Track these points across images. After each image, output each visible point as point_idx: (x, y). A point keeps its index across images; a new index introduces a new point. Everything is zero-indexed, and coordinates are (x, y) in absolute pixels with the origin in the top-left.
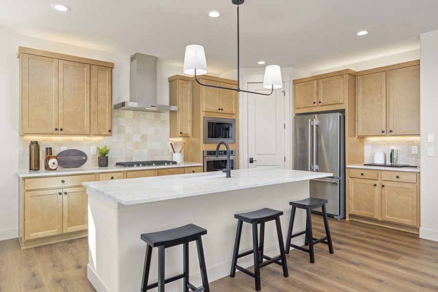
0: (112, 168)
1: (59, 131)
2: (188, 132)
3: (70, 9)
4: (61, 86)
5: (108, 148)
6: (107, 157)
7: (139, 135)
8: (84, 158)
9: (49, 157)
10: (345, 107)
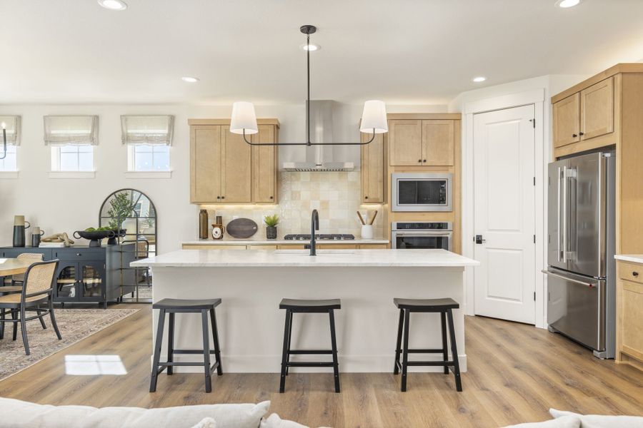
0: (280, 240)
1: (221, 199)
2: (379, 197)
3: (198, 79)
4: (223, 153)
5: (277, 217)
6: (276, 228)
7: (318, 201)
8: (255, 228)
9: (214, 226)
10: (616, 139)
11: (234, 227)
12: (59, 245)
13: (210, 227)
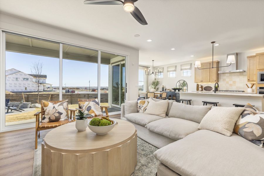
2: (254, 79)
6: (217, 89)
7: (232, 81)
9: (200, 88)
11: (205, 88)
12: (169, 91)
13: (199, 88)
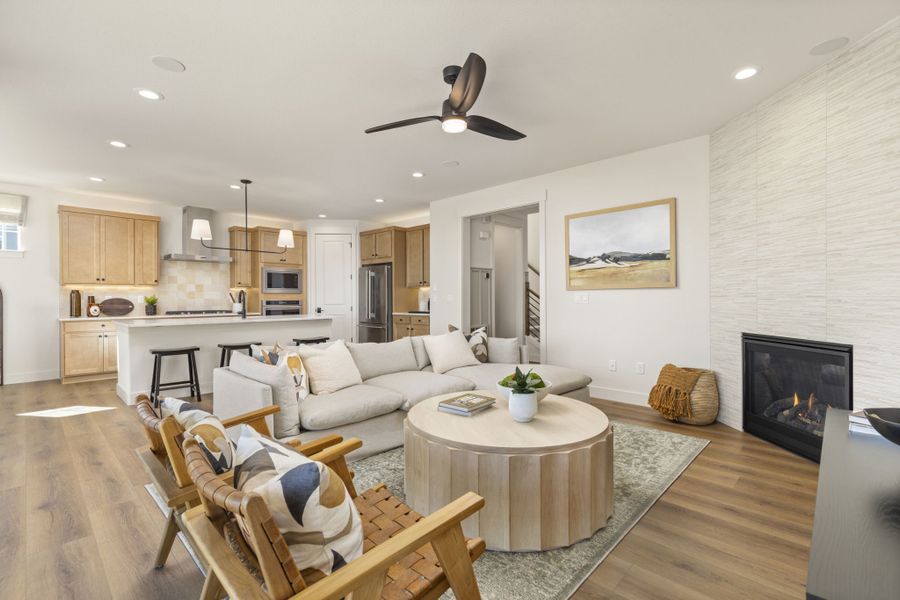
0: (161, 315)
4: (103, 240)
5: (156, 298)
6: (156, 306)
7: (194, 285)
8: (131, 307)
9: (90, 305)
10: (392, 260)
11: (108, 306)
